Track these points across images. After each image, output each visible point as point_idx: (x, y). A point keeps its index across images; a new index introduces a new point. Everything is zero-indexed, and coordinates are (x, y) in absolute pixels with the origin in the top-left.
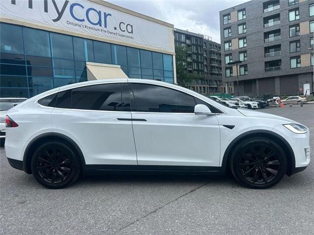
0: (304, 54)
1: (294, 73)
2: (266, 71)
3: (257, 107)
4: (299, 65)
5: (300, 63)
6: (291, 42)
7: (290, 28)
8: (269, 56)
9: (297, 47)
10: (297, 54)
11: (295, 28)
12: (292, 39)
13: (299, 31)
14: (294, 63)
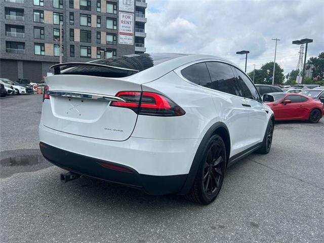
0: (48, 43)
1: (38, 60)
2: (7, 51)
3: (25, 93)
4: (43, 53)
5: (44, 51)
6: (35, 27)
7: (34, 12)
8: (10, 35)
9: (41, 34)
10: (41, 41)
11: (39, 14)
12: (36, 25)
13: (43, 18)
14: (38, 49)
